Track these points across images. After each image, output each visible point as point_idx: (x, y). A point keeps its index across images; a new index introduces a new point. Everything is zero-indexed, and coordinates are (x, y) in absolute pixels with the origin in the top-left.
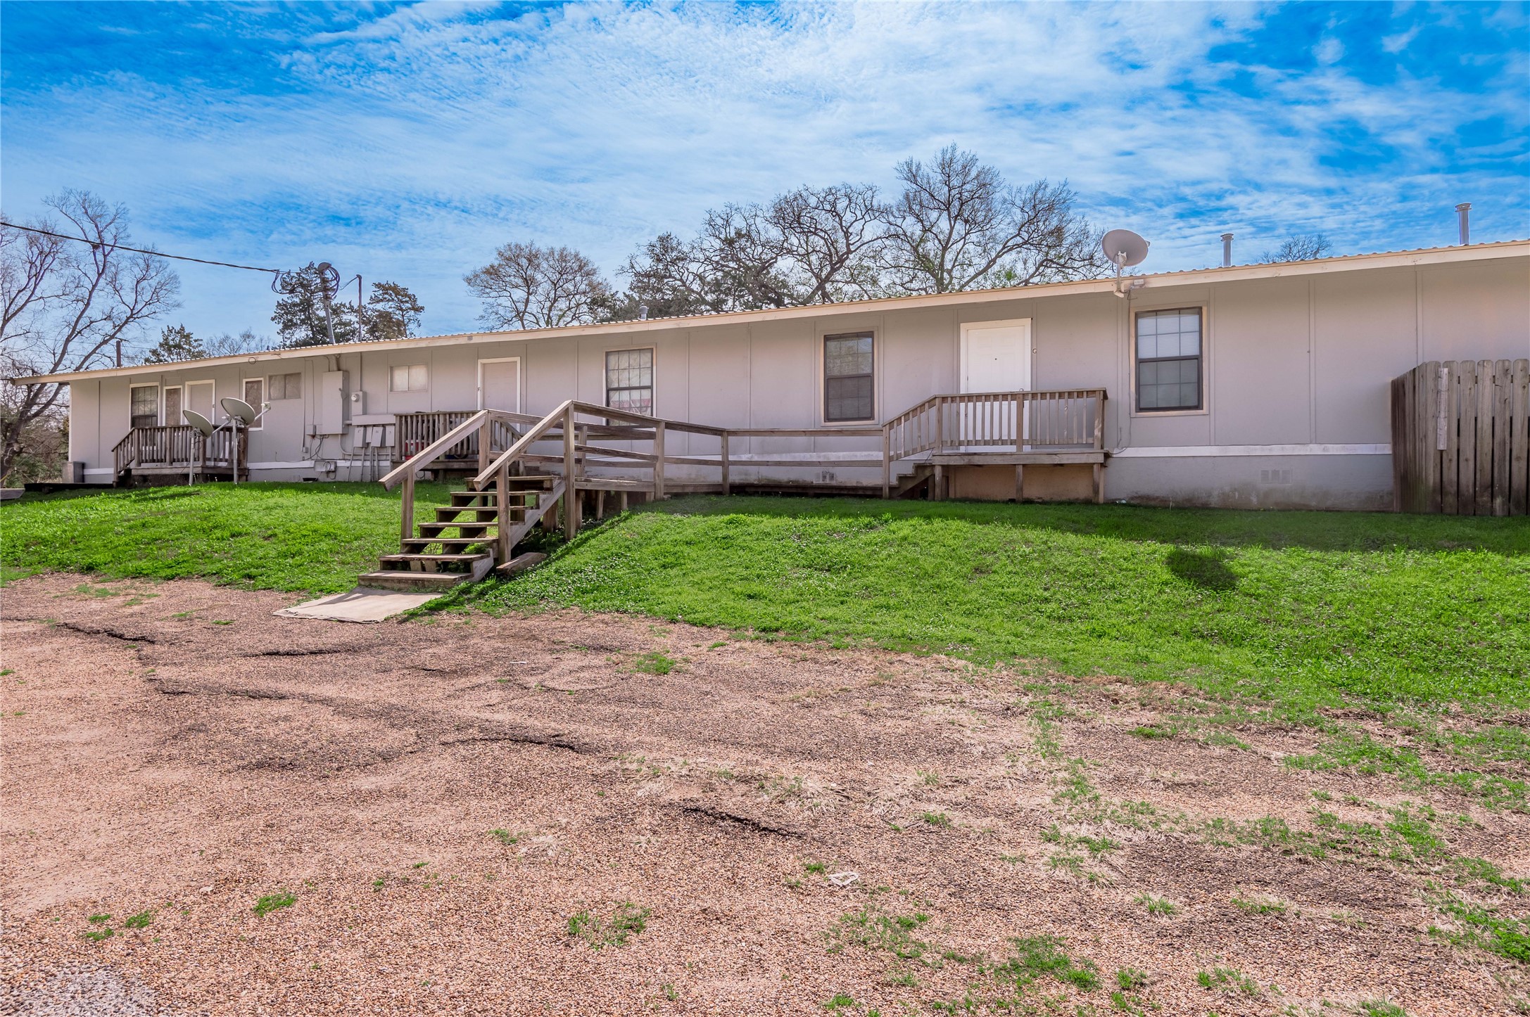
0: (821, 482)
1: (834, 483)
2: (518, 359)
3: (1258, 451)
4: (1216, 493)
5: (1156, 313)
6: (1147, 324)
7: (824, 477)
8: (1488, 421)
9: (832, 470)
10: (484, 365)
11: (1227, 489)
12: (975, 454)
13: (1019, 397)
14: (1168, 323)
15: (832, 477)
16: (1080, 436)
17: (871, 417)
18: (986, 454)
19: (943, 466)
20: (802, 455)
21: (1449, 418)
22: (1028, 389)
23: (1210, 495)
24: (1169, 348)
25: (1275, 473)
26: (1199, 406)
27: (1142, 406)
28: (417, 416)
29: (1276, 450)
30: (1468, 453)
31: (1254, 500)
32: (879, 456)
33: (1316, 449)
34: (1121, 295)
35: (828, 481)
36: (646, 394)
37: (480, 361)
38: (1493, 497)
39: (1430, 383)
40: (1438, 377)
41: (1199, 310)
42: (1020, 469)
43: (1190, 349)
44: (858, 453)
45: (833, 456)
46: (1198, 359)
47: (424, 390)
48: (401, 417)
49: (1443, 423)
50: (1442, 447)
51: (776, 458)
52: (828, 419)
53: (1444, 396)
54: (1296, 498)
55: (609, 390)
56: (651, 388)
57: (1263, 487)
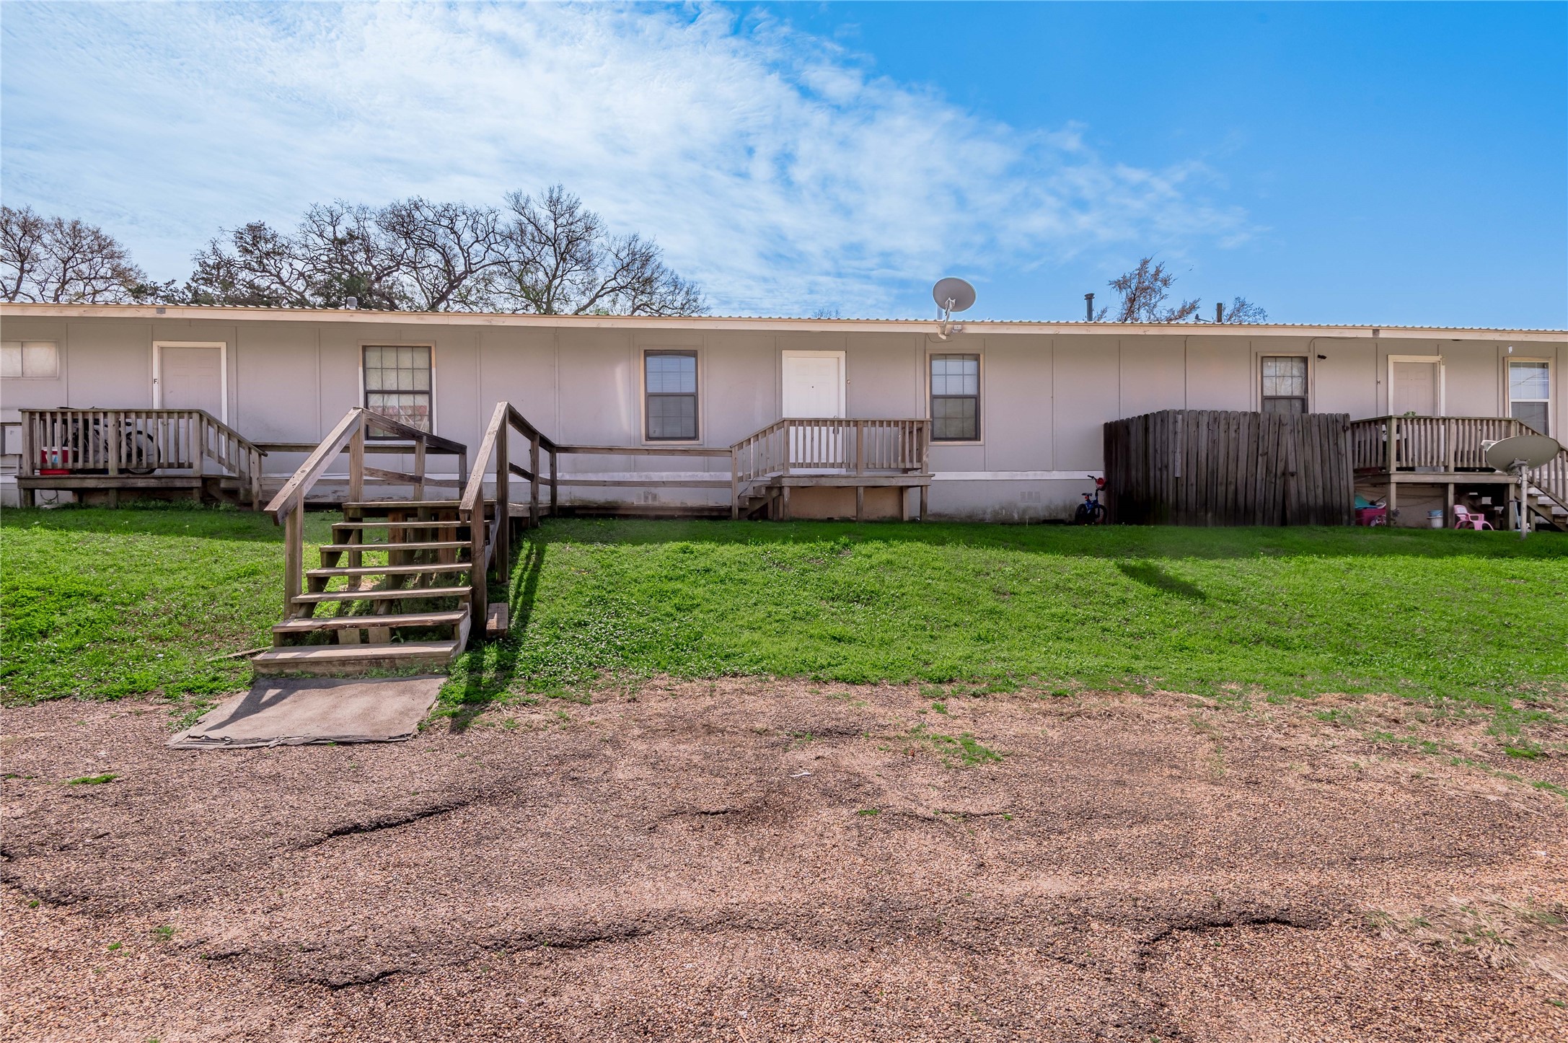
0: (642, 503)
1: (656, 504)
2: (223, 345)
3: (1019, 476)
4: (989, 511)
5: (945, 356)
6: (938, 365)
7: (646, 498)
8: (1204, 455)
9: (653, 490)
10: (162, 349)
11: (997, 507)
12: (823, 476)
13: (835, 423)
14: (954, 366)
15: (655, 497)
16: (896, 460)
17: (696, 437)
18: (833, 476)
19: (791, 488)
20: (621, 474)
21: (1181, 452)
22: (843, 416)
23: (985, 513)
24: (954, 388)
25: (1030, 494)
26: (976, 437)
27: (936, 436)
28: (64, 414)
29: (1031, 475)
31: (1016, 516)
32: (727, 476)
33: (1056, 475)
34: (944, 337)
35: (650, 502)
36: (422, 401)
37: (156, 344)
38: (1206, 513)
39: (1171, 427)
40: (1175, 422)
41: (976, 358)
42: (861, 491)
43: (970, 390)
44: (682, 474)
45: (656, 476)
46: (976, 398)
47: (54, 377)
48: (32, 413)
49: (1178, 456)
50: (1178, 475)
51: (592, 477)
52: (648, 438)
53: (1179, 436)
54: (1043, 514)
55: (367, 393)
56: (428, 393)
57: (1022, 505)
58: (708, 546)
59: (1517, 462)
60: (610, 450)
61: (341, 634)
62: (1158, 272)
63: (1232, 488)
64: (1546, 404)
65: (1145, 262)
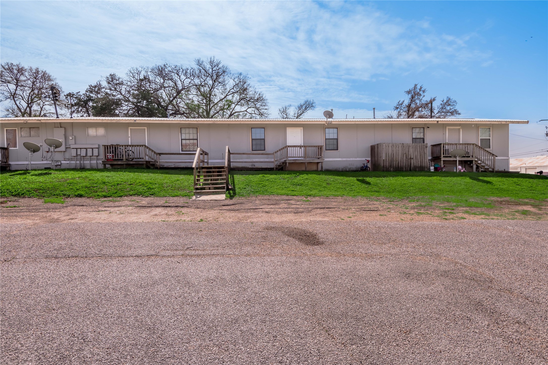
0: (251, 167)
1: (255, 167)
2: (146, 128)
3: (348, 159)
4: (341, 168)
5: (329, 128)
6: (327, 130)
7: (252, 166)
8: (390, 154)
9: (254, 164)
10: (131, 129)
11: (343, 168)
12: (296, 160)
13: (300, 147)
14: (331, 130)
15: (254, 166)
16: (315, 156)
17: (264, 150)
18: (299, 160)
19: (289, 163)
20: (246, 160)
21: (385, 153)
22: (302, 145)
23: (339, 169)
24: (331, 137)
25: (351, 164)
26: (337, 149)
27: (327, 149)
28: (112, 146)
29: (351, 159)
30: (387, 160)
31: (348, 170)
32: (273, 160)
33: (358, 159)
34: (327, 125)
35: (253, 167)
36: (195, 141)
37: (129, 128)
38: (391, 168)
39: (382, 147)
40: (383, 146)
41: (338, 129)
42: (306, 163)
43: (335, 137)
44: (261, 159)
45: (254, 160)
46: (337, 139)
47: (104, 136)
48: (105, 146)
49: (384, 154)
50: (384, 159)
51: (238, 160)
52: (252, 150)
53: (384, 149)
54: (354, 169)
55: (182, 140)
56: (197, 139)
57: (349, 167)
58: (268, 175)
59: (456, 155)
60: (244, 154)
61: (206, 188)
62: (421, 88)
63: (397, 162)
64: (490, 139)
65: (416, 85)
